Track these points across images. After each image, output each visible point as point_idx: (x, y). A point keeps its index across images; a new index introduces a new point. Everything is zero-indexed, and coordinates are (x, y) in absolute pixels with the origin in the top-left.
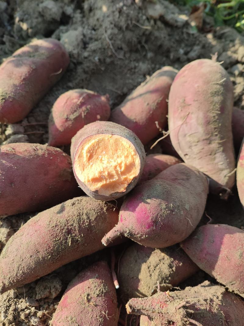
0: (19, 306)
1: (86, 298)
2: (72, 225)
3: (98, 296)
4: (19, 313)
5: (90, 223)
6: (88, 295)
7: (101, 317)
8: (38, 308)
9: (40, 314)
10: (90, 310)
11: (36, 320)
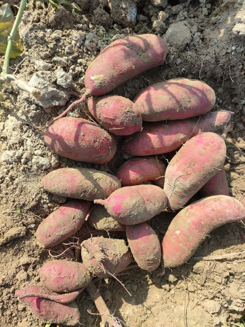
0: (43, 196)
1: (73, 217)
2: (88, 190)
3: (78, 219)
4: (41, 199)
5: (96, 193)
6: (75, 216)
7: (74, 227)
8: (50, 202)
9: (49, 205)
10: (72, 222)
11: (47, 206)
